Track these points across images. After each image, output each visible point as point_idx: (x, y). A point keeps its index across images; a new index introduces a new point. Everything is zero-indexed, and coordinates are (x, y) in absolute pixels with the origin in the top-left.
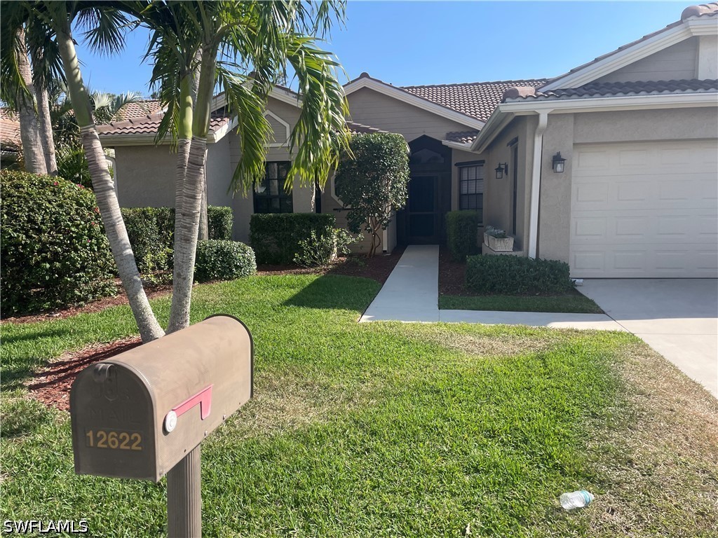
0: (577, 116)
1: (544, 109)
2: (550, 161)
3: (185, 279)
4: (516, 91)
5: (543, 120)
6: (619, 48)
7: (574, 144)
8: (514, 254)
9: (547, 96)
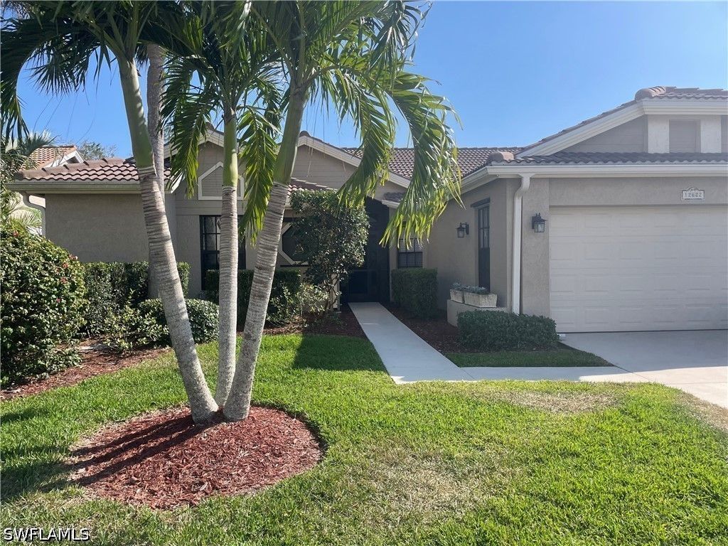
0: (552, 181)
1: (527, 173)
2: (530, 221)
3: (255, 340)
4: (501, 156)
5: (526, 183)
6: (583, 122)
7: (550, 207)
8: (497, 309)
9: (526, 161)
